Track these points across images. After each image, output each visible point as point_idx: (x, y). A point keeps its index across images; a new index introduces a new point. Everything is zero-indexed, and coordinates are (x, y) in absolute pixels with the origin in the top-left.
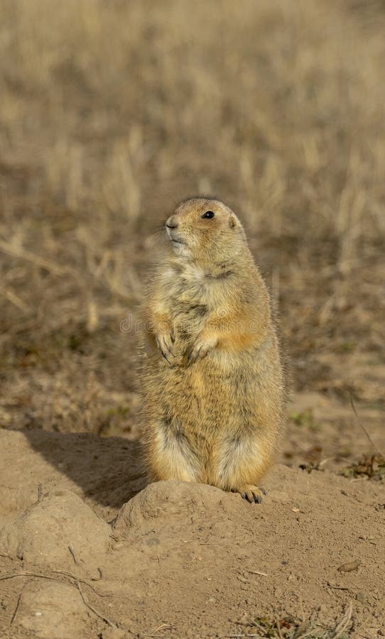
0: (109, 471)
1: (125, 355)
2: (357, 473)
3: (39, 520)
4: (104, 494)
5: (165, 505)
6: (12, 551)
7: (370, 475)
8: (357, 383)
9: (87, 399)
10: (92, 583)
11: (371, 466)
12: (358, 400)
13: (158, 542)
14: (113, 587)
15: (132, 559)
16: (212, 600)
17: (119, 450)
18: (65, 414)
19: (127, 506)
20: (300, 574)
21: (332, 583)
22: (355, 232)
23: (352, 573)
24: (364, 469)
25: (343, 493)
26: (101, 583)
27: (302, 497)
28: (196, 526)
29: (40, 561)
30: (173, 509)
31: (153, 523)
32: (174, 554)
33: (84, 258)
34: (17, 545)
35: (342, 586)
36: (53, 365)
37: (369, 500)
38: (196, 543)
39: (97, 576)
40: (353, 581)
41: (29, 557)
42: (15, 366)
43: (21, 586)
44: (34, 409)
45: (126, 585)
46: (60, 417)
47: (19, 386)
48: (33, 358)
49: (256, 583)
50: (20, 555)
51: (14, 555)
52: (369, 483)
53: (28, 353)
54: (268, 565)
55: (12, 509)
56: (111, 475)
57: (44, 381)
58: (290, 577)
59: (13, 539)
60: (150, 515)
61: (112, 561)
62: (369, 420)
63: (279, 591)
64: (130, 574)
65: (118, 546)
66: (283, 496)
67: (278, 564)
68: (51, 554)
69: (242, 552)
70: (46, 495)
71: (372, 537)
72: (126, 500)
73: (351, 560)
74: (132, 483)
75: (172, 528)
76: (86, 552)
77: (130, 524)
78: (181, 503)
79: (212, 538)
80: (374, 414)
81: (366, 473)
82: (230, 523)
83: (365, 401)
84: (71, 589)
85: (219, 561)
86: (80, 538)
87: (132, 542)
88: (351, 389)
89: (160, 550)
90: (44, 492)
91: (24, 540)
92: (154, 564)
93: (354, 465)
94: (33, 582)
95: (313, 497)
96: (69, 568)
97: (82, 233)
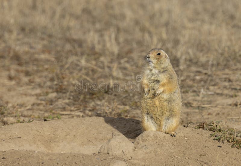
0: (129, 128)
1: (121, 95)
2: (200, 128)
3: (113, 142)
4: (128, 135)
5: (148, 138)
6: (106, 151)
7: (203, 128)
8: (191, 102)
9: (114, 108)
10: (130, 161)
11: (203, 126)
12: (191, 106)
13: (147, 148)
14: (135, 162)
15: (141, 153)
16: (164, 165)
17: (132, 122)
18: (108, 112)
19: (137, 138)
20: (189, 157)
21: (199, 159)
22: (184, 57)
23: (204, 156)
24: (202, 126)
25: (198, 134)
26: (132, 160)
27: (187, 135)
28: (157, 143)
29: (114, 154)
30: (151, 139)
31: (145, 143)
32: (152, 152)
33: (104, 66)
34: (107, 150)
35: (201, 160)
36: (101, 98)
37: (205, 135)
38: (158, 148)
39: (130, 158)
40: (205, 159)
41: (111, 153)
42: (90, 98)
43: (109, 162)
44: (98, 111)
45: (139, 161)
46: (106, 113)
47: (92, 104)
48: (94, 96)
49: (177, 160)
50: (108, 153)
51: (106, 153)
52: (203, 130)
53: (93, 94)
54: (180, 155)
55: (101, 140)
56: (130, 129)
57: (99, 103)
58: (186, 158)
59: (106, 148)
60: (144, 141)
61: (135, 154)
62: (196, 112)
63: (183, 162)
64: (140, 158)
65: (136, 150)
66: (182, 135)
67: (183, 154)
68: (117, 153)
69: (172, 151)
70: (115, 135)
71: (208, 146)
72: (137, 136)
73: (203, 153)
74: (137, 132)
75: (151, 144)
76: (127, 152)
77: (138, 143)
78: (153, 137)
79: (163, 147)
80: (197, 111)
81: (202, 128)
82: (167, 142)
83: (194, 107)
84: (123, 162)
85: (165, 154)
86: (125, 148)
87: (140, 149)
88: (190, 103)
89: (148, 151)
90: (114, 134)
91: (109, 148)
92: (147, 155)
93: (198, 126)
94: (113, 161)
95: (190, 135)
96: (122, 156)
97: (102, 59)
